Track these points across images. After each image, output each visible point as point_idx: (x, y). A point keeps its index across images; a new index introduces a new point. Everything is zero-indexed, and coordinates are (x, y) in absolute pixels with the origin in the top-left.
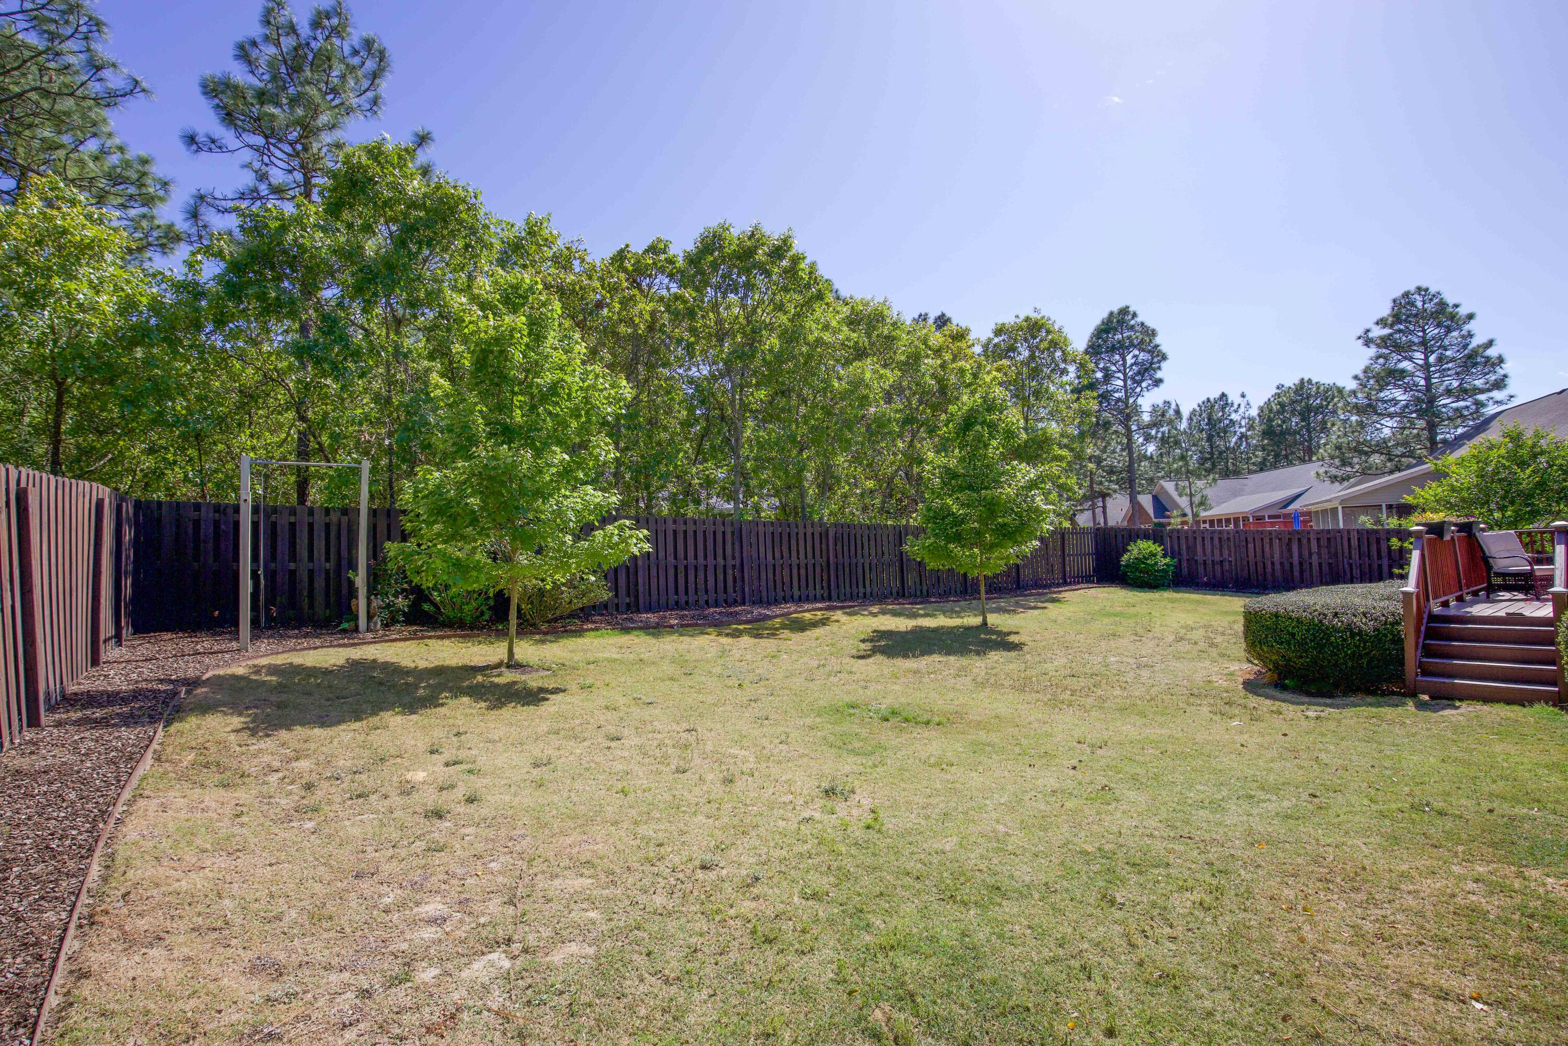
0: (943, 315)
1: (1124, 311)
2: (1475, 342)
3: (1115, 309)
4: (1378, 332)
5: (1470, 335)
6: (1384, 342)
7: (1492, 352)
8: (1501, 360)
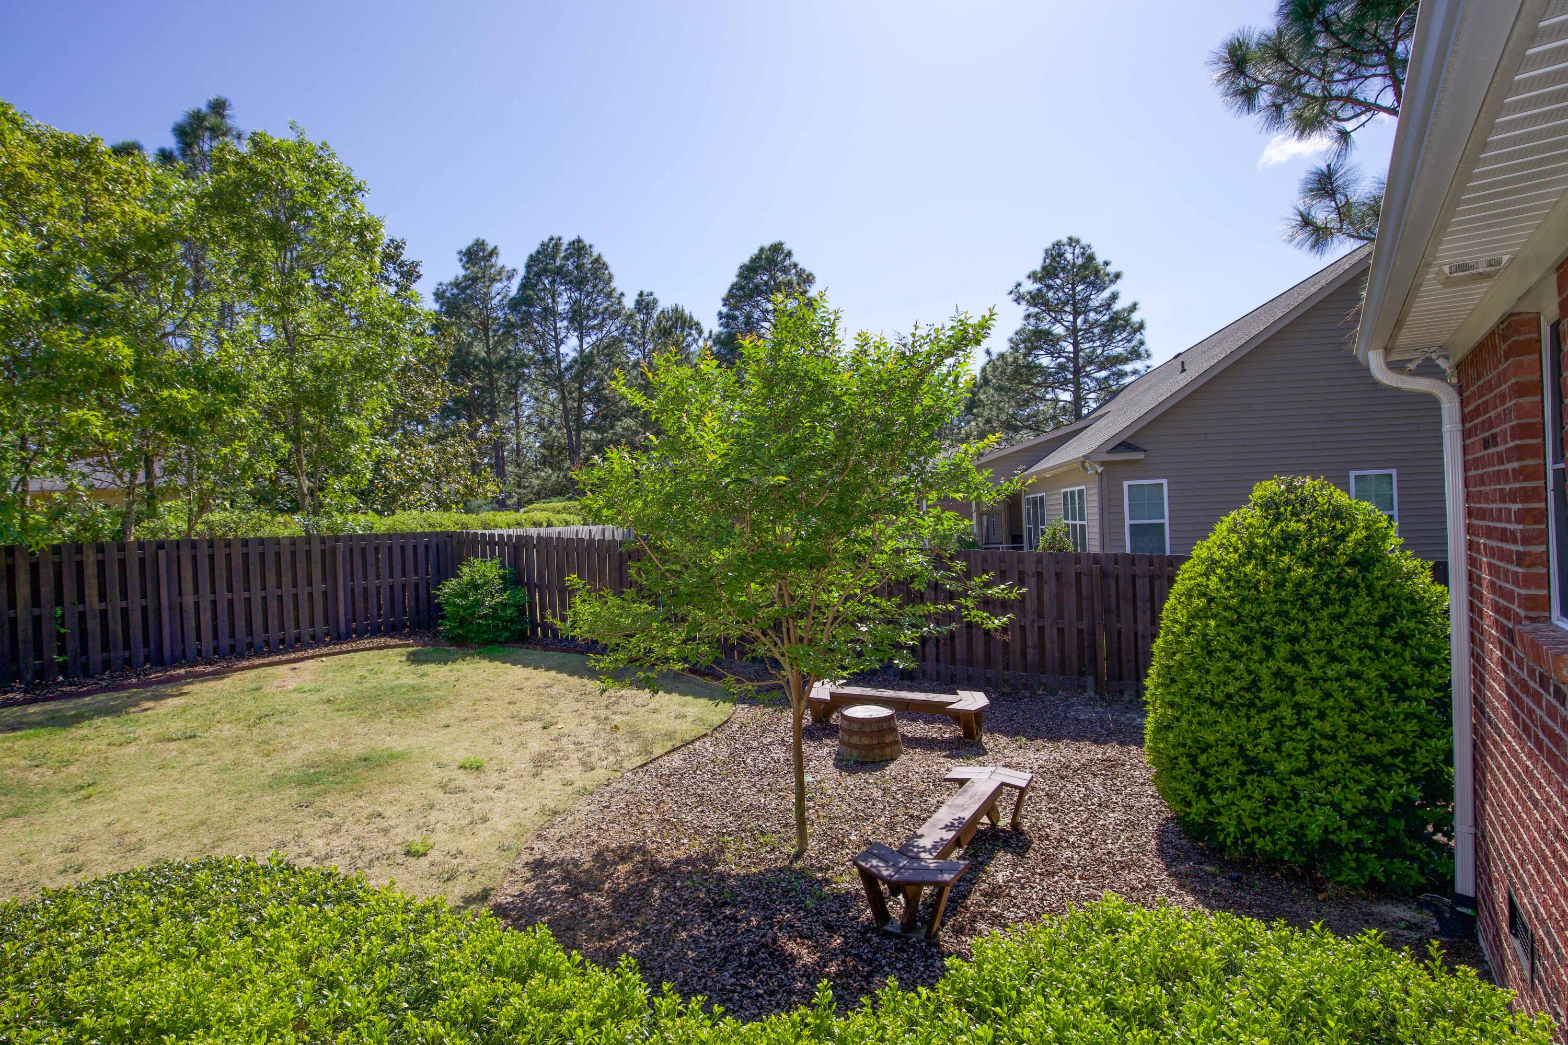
0: (579, 241)
1: (777, 248)
2: (1117, 306)
3: (767, 244)
4: (1030, 286)
5: (1114, 297)
6: (1035, 299)
7: (1135, 317)
8: (1141, 326)
